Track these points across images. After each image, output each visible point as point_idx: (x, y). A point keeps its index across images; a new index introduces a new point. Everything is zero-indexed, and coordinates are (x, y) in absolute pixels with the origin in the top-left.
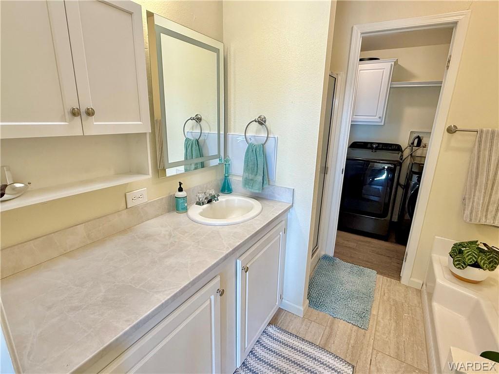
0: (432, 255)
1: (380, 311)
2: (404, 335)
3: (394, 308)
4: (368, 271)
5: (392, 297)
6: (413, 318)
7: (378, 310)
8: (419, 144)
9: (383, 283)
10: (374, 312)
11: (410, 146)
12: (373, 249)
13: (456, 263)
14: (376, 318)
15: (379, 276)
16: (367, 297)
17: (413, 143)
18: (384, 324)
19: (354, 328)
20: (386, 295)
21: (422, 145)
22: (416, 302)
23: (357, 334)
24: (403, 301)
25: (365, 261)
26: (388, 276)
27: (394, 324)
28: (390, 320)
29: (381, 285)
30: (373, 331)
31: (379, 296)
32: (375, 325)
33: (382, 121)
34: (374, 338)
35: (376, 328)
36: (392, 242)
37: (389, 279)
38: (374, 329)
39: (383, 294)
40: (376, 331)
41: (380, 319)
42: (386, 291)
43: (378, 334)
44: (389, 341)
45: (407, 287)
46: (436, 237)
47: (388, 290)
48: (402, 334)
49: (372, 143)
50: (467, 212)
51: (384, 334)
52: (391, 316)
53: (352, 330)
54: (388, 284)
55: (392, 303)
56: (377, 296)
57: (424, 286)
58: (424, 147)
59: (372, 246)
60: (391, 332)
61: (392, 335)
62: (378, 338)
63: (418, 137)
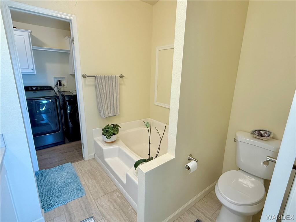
0: (94, 138)
1: (85, 180)
2: (101, 182)
3: (90, 174)
4: (66, 165)
5: (86, 169)
6: (99, 172)
7: (84, 180)
8: (60, 85)
9: (77, 166)
10: (84, 183)
11: (56, 86)
12: (60, 151)
13: (107, 137)
14: (86, 185)
15: (73, 164)
16: (75, 179)
17: (57, 84)
18: (91, 185)
19: (80, 200)
20: (83, 171)
21: (62, 85)
22: (96, 164)
23: (83, 201)
24: (91, 168)
25: (60, 161)
26: (78, 161)
27: (95, 181)
28: (92, 180)
29: (77, 168)
30: (89, 192)
31: (80, 173)
32: (88, 189)
33: (34, 71)
34: (91, 195)
35: (89, 190)
36: (67, 143)
37: (79, 162)
38: (88, 191)
39: (81, 172)
40: (90, 191)
41: (88, 184)
42: (81, 169)
43: (92, 191)
44: (98, 190)
45: (89, 160)
46: (93, 129)
47: (82, 167)
48: (100, 182)
49: (31, 87)
50: (102, 113)
51: (94, 189)
52: (91, 179)
53: (79, 201)
54: (80, 165)
55: (88, 172)
56: (79, 174)
57: (95, 155)
58: (64, 86)
59: (59, 150)
60: (96, 185)
61: (97, 186)
62: (93, 193)
63: (59, 81)
